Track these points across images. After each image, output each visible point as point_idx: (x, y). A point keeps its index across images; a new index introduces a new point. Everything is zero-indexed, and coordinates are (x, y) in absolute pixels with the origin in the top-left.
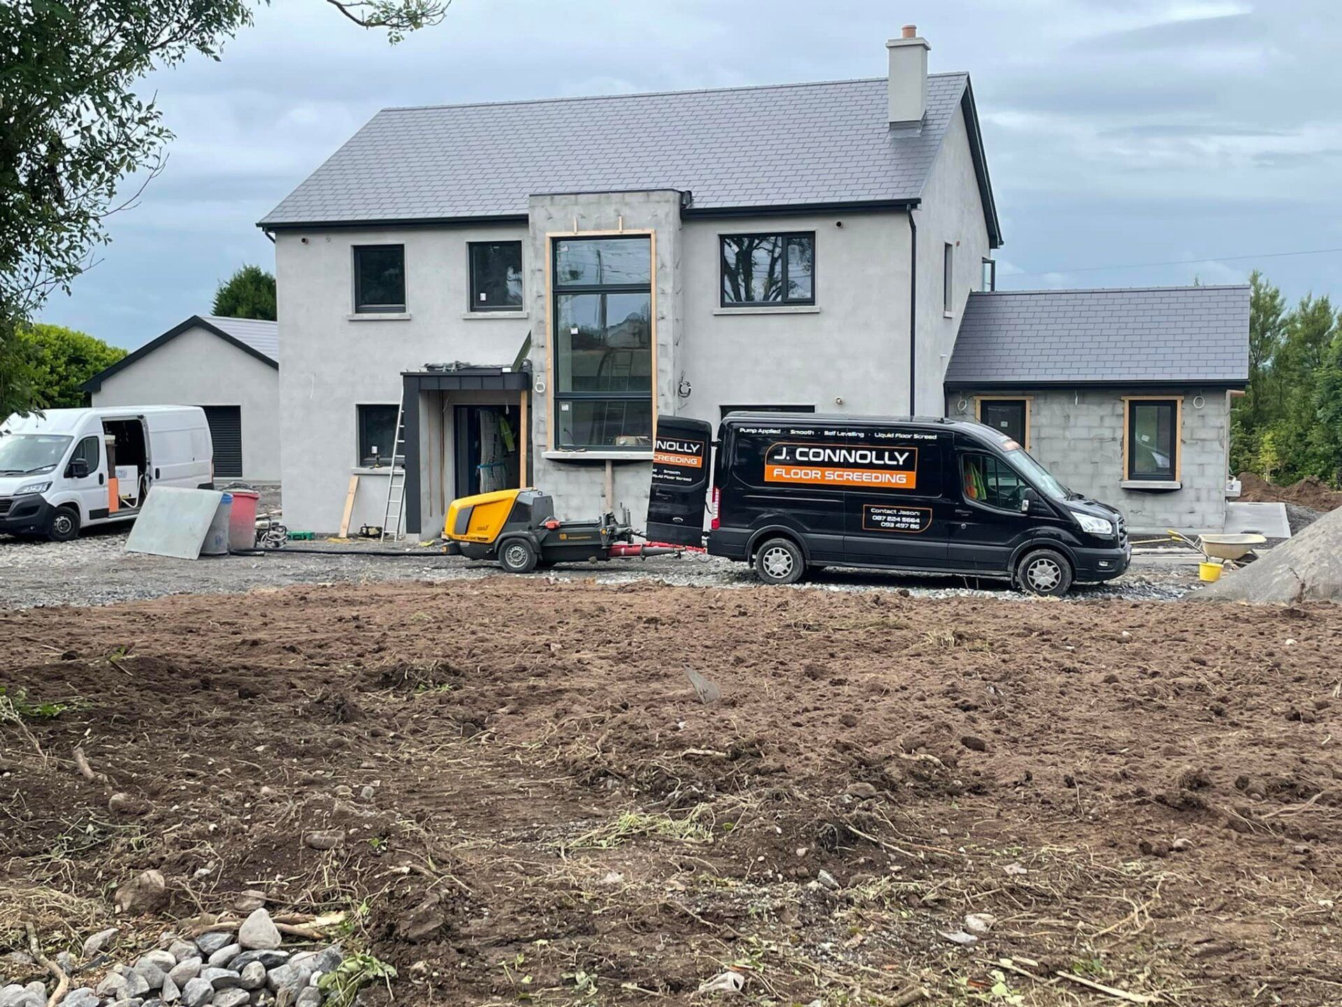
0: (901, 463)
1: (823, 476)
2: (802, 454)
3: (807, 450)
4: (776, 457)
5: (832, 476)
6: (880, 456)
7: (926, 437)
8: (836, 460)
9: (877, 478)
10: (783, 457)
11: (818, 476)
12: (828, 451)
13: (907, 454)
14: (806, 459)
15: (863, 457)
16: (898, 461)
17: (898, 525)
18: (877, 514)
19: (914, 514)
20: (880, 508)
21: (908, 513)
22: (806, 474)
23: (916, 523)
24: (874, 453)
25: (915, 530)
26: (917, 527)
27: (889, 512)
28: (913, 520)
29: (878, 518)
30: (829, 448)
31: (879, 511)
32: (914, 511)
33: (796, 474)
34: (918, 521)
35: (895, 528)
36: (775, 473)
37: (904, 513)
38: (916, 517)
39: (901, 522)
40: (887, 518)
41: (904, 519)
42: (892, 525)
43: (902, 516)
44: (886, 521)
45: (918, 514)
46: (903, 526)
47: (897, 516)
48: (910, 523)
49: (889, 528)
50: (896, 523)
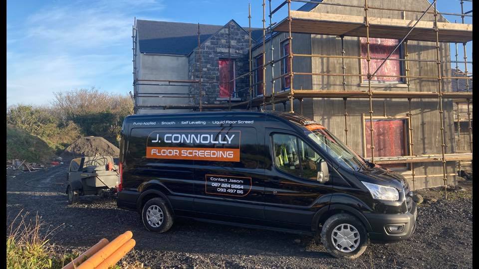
0: (230, 143)
1: (180, 153)
2: (168, 138)
3: (171, 135)
4: (153, 141)
5: (186, 153)
6: (216, 139)
7: (246, 122)
8: (188, 142)
9: (214, 154)
10: (157, 141)
11: (177, 154)
12: (183, 136)
13: (233, 136)
14: (170, 142)
15: (205, 139)
16: (228, 141)
17: (229, 191)
18: (214, 181)
19: (239, 182)
20: (216, 177)
21: (235, 181)
22: (170, 153)
23: (241, 189)
24: (212, 135)
25: (240, 194)
26: (241, 192)
27: (222, 180)
28: (238, 187)
29: (215, 185)
30: (184, 133)
31: (216, 180)
32: (239, 179)
33: (164, 152)
34: (242, 187)
35: (227, 193)
36: (153, 152)
37: (233, 181)
38: (240, 184)
39: (230, 188)
40: (222, 186)
41: (233, 186)
42: (225, 190)
43: (231, 183)
44: (220, 187)
45: (242, 182)
46: (232, 191)
47: (228, 183)
48: (237, 189)
49: (223, 193)
50: (227, 188)
